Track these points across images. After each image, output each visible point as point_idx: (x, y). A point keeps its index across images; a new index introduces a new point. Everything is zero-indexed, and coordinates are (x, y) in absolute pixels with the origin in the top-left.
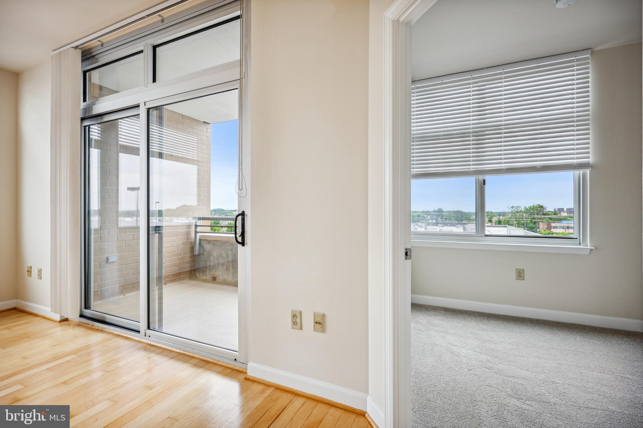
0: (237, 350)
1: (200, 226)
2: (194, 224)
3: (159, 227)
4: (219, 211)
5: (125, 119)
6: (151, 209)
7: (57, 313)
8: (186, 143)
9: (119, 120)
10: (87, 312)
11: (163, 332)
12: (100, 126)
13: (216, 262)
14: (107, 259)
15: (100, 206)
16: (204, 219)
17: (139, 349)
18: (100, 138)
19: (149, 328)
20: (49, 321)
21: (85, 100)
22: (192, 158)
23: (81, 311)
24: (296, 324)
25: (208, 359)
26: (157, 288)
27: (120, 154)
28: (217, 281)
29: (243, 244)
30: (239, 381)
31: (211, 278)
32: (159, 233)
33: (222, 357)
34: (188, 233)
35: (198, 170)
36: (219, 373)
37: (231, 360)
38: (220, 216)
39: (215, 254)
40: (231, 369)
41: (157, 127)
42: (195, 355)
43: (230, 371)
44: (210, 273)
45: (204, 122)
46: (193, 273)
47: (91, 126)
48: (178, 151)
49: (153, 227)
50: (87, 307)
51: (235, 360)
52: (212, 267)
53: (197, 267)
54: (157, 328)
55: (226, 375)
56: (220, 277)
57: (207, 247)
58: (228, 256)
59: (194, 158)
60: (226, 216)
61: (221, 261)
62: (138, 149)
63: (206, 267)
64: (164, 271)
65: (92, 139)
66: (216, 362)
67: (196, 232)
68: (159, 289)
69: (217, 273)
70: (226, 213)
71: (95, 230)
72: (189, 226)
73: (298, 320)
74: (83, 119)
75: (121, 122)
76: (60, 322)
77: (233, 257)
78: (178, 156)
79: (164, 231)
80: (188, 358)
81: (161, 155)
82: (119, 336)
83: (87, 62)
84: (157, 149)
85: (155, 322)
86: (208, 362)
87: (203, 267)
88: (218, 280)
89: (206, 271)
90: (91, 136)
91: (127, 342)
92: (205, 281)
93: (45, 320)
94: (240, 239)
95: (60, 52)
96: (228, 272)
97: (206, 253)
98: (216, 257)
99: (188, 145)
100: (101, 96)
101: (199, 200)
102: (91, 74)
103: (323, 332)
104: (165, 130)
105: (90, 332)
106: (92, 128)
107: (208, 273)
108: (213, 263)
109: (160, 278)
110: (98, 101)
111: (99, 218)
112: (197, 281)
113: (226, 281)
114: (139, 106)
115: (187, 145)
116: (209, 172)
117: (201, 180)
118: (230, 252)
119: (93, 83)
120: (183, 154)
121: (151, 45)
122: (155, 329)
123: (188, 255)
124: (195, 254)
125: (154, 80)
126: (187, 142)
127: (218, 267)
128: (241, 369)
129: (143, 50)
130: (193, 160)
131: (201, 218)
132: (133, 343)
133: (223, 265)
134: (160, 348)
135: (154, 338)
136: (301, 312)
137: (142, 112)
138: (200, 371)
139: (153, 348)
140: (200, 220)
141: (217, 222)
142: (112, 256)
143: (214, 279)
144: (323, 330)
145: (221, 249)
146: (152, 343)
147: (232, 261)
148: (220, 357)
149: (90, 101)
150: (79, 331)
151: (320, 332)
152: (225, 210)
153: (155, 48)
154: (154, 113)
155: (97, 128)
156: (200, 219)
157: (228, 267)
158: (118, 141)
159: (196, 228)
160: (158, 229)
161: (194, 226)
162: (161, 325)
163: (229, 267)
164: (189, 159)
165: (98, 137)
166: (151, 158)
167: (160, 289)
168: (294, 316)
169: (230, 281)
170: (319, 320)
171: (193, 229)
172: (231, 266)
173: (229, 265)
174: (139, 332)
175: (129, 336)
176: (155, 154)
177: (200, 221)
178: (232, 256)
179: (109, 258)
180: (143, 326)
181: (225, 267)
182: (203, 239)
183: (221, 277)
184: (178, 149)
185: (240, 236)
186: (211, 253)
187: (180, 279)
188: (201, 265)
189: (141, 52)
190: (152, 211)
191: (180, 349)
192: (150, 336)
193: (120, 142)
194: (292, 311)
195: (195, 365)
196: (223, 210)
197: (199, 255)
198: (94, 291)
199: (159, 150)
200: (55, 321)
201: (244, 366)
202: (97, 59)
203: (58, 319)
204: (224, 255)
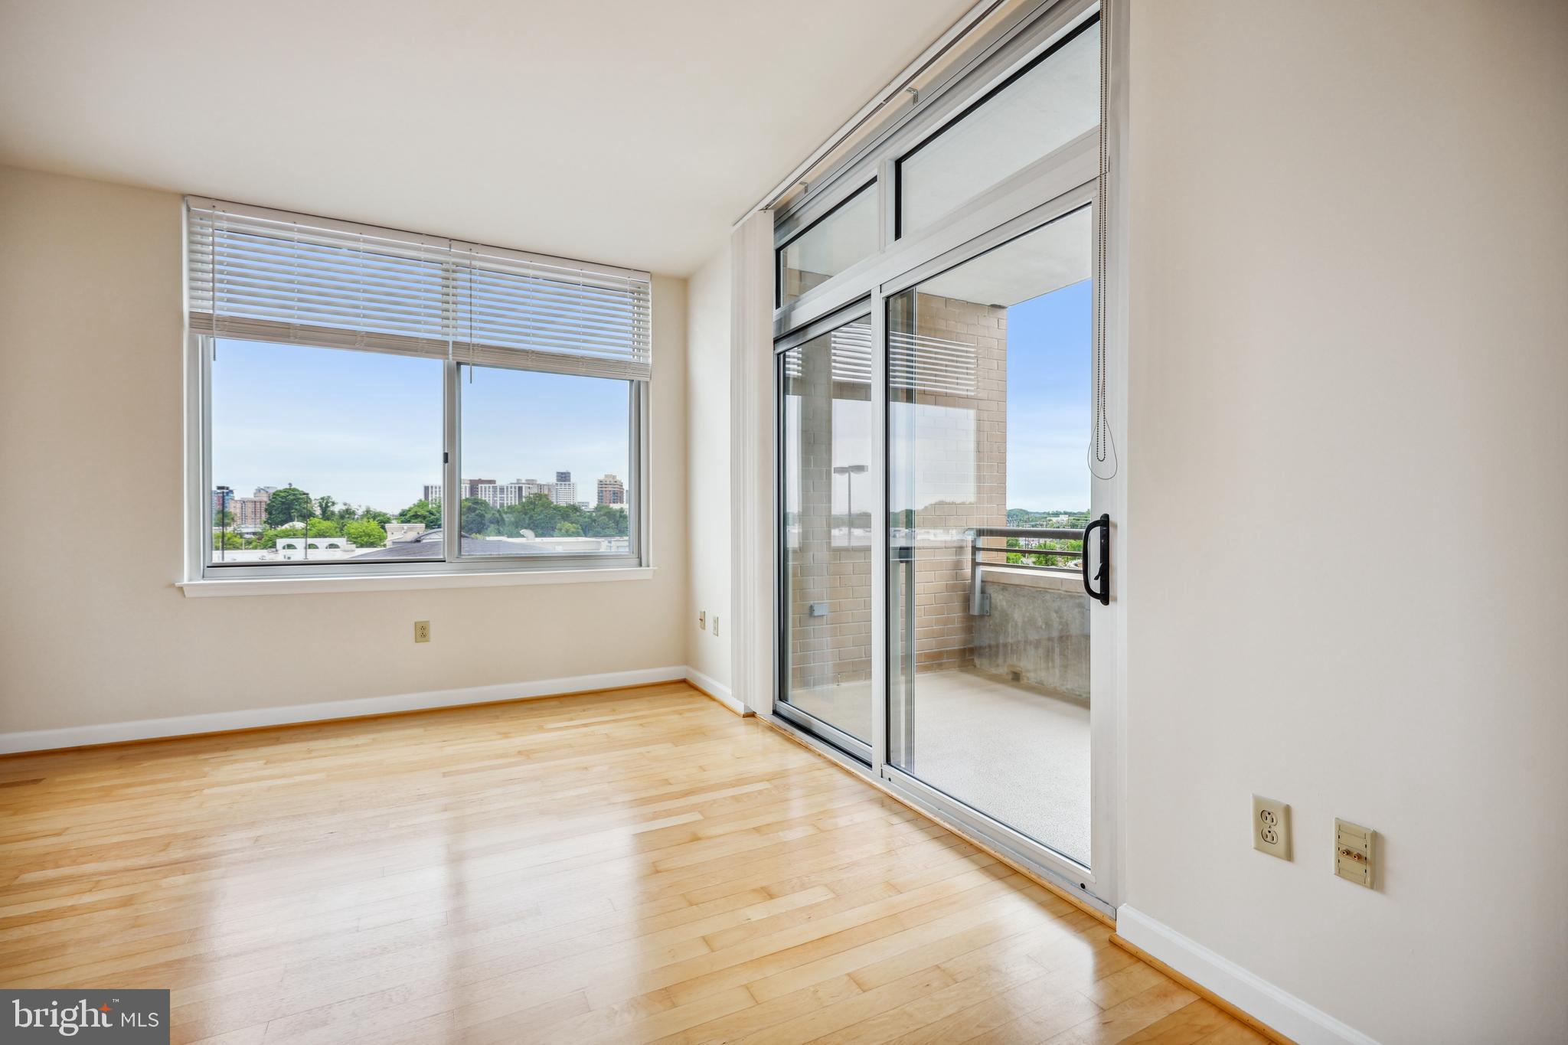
0: (1089, 864)
1: (984, 549)
2: (970, 545)
3: (907, 549)
4: (1017, 516)
5: (842, 328)
6: (892, 510)
7: (741, 701)
8: (952, 361)
9: (833, 333)
10: (783, 707)
11: (915, 775)
12: (800, 350)
13: (1019, 636)
14: (811, 609)
15: (801, 507)
16: (992, 533)
17: (871, 801)
18: (800, 374)
19: (888, 761)
20: (730, 713)
21: (778, 305)
22: (965, 393)
23: (775, 705)
24: (1269, 839)
25: (1015, 866)
26: (903, 678)
27: (833, 400)
28: (1022, 682)
29: (1104, 597)
30: (1093, 942)
31: (1007, 674)
32: (907, 562)
33: (1048, 869)
34: (958, 566)
35: (979, 420)
36: (1042, 905)
37: (1072, 883)
38: (1018, 526)
39: (1017, 616)
40: (1070, 904)
41: (902, 336)
42: (985, 847)
43: (1070, 910)
44: (1005, 661)
45: (994, 306)
46: (967, 657)
47: (787, 353)
48: (936, 381)
49: (895, 549)
50: (782, 697)
51: (1083, 886)
52: (1009, 648)
53: (976, 643)
54: (903, 766)
55: (1060, 916)
56: (1028, 675)
57: (999, 599)
58: (1048, 625)
59: (969, 393)
60: (1033, 526)
61: (1033, 636)
62: (868, 387)
63: (997, 646)
64: (916, 644)
65: (789, 378)
66: (1033, 876)
67: (975, 564)
68: (907, 682)
69: (1022, 664)
70: (1032, 521)
71: (795, 552)
72: (960, 549)
73: (1279, 829)
74: (776, 341)
75: (835, 337)
76: (744, 716)
77: (1062, 629)
78: (936, 392)
79: (918, 558)
80: (969, 849)
81: (909, 396)
82: (836, 765)
83: (782, 231)
84: (902, 383)
85: (900, 751)
86: (1016, 872)
87: (990, 646)
88: (1025, 681)
89: (997, 654)
90: (787, 372)
91: (848, 781)
92: (996, 678)
93: (722, 709)
94: (1096, 586)
95: (743, 224)
96: (1050, 664)
97: (996, 614)
98: (1020, 624)
99: (958, 364)
100: (803, 290)
101: (979, 490)
102: (786, 253)
103: (1372, 887)
104: (918, 338)
105: (788, 746)
106: (789, 357)
107: (1000, 661)
108: (1012, 638)
109: (908, 658)
110: (799, 300)
111: (801, 531)
112: (979, 676)
113: (1043, 685)
114: (870, 295)
115: (956, 364)
116: (1003, 423)
117: (986, 443)
118: (1054, 615)
119: (790, 269)
120: (947, 385)
121: (891, 160)
122: (900, 766)
123: (957, 614)
124: (971, 613)
125: (898, 235)
126: (955, 359)
127: (1025, 650)
128: (1098, 915)
129: (876, 176)
130: (967, 397)
131: (983, 530)
132: (860, 787)
133: (1037, 645)
134: (910, 809)
135: (896, 784)
136: (1288, 811)
137: (876, 307)
138: (997, 885)
139: (896, 806)
140: (983, 535)
141: (1012, 539)
142: (818, 604)
143: (1016, 677)
144: (1375, 881)
145: (1031, 607)
146: (895, 795)
147: (1061, 638)
148: (1044, 867)
149: (788, 304)
150: (771, 740)
151: (1363, 883)
152: (1031, 513)
153: (898, 163)
154: (898, 305)
155: (795, 354)
156: (981, 533)
157: (1048, 652)
158: (830, 374)
159: (974, 554)
160: (906, 552)
161: (970, 549)
162: (910, 761)
163: (1053, 652)
164: (960, 397)
165: (798, 371)
166: (892, 403)
167: (910, 682)
168: (1264, 814)
169: (1055, 688)
170: (1357, 846)
171: (968, 556)
172: (1057, 650)
173: (1053, 649)
174: (869, 765)
175: (853, 770)
176: (900, 394)
177: (982, 537)
178: (1060, 627)
179: (816, 608)
180: (877, 755)
181: (1041, 651)
182: (990, 579)
183: (1032, 675)
184: (936, 375)
185: (1096, 578)
186: (1007, 615)
187: (940, 666)
188: (985, 639)
189: (874, 180)
190: (895, 514)
191: (950, 824)
192: (890, 780)
193: (833, 377)
194: (1258, 801)
195: (985, 869)
196: (1027, 513)
197: (982, 616)
198: (793, 669)
199: (907, 383)
200: (739, 715)
201: (1108, 910)
202: (798, 219)
203: (742, 712)
204: (1040, 622)
